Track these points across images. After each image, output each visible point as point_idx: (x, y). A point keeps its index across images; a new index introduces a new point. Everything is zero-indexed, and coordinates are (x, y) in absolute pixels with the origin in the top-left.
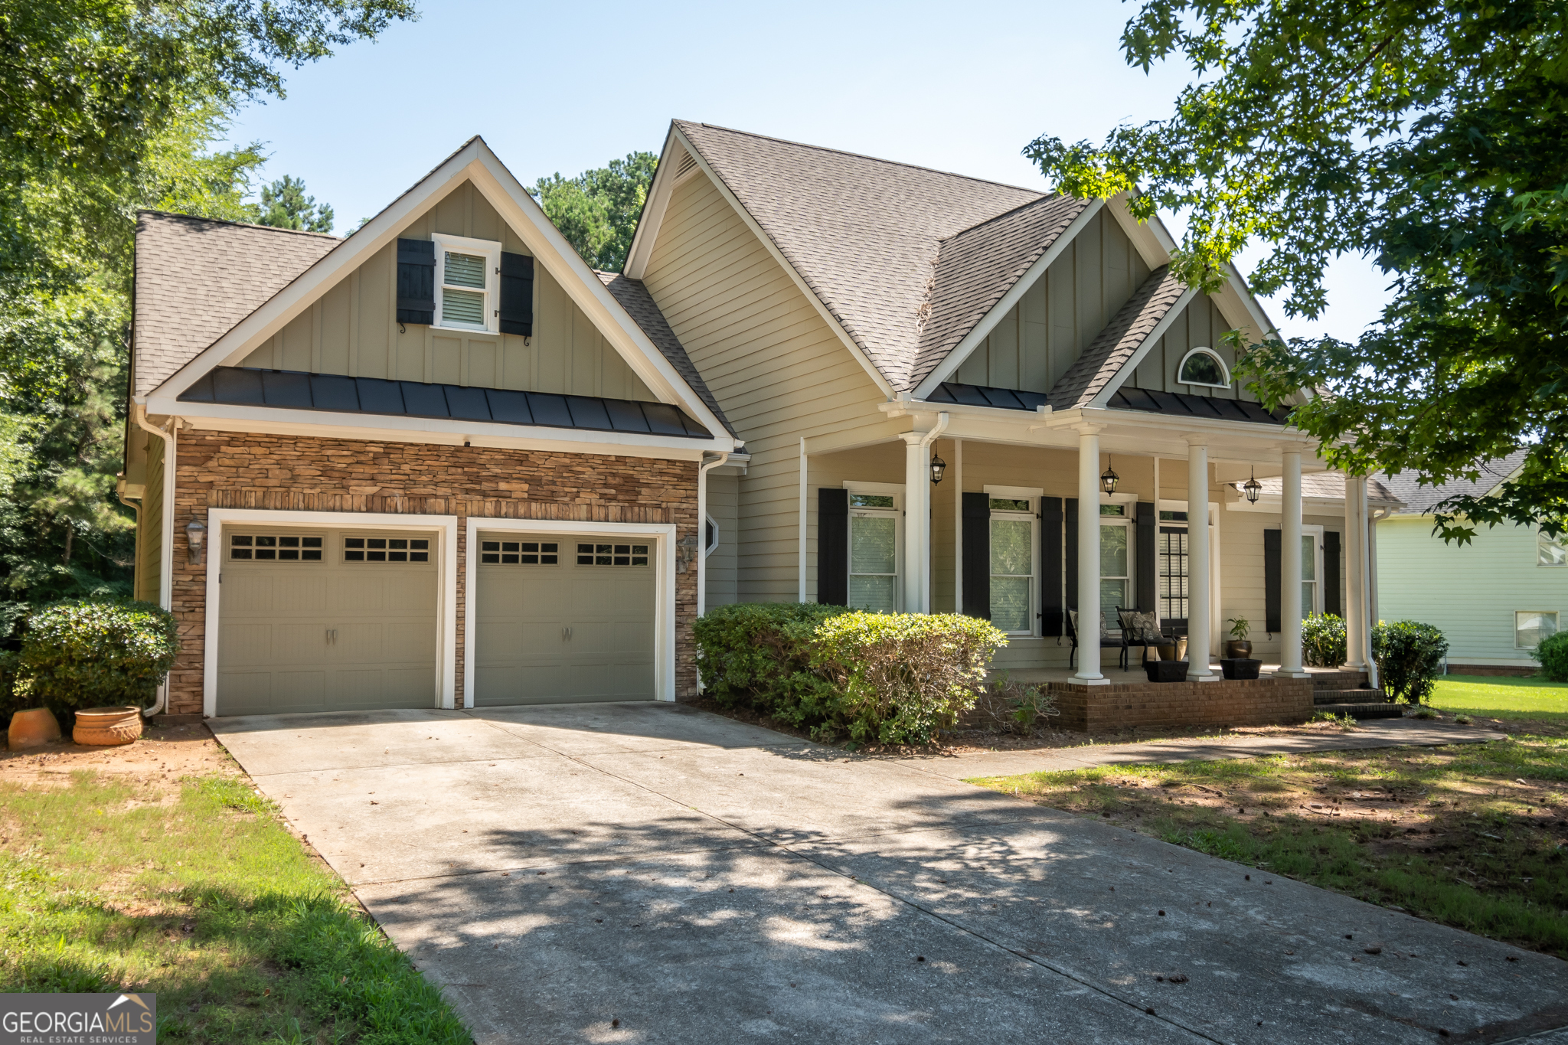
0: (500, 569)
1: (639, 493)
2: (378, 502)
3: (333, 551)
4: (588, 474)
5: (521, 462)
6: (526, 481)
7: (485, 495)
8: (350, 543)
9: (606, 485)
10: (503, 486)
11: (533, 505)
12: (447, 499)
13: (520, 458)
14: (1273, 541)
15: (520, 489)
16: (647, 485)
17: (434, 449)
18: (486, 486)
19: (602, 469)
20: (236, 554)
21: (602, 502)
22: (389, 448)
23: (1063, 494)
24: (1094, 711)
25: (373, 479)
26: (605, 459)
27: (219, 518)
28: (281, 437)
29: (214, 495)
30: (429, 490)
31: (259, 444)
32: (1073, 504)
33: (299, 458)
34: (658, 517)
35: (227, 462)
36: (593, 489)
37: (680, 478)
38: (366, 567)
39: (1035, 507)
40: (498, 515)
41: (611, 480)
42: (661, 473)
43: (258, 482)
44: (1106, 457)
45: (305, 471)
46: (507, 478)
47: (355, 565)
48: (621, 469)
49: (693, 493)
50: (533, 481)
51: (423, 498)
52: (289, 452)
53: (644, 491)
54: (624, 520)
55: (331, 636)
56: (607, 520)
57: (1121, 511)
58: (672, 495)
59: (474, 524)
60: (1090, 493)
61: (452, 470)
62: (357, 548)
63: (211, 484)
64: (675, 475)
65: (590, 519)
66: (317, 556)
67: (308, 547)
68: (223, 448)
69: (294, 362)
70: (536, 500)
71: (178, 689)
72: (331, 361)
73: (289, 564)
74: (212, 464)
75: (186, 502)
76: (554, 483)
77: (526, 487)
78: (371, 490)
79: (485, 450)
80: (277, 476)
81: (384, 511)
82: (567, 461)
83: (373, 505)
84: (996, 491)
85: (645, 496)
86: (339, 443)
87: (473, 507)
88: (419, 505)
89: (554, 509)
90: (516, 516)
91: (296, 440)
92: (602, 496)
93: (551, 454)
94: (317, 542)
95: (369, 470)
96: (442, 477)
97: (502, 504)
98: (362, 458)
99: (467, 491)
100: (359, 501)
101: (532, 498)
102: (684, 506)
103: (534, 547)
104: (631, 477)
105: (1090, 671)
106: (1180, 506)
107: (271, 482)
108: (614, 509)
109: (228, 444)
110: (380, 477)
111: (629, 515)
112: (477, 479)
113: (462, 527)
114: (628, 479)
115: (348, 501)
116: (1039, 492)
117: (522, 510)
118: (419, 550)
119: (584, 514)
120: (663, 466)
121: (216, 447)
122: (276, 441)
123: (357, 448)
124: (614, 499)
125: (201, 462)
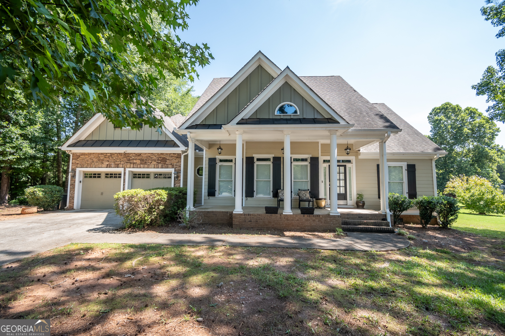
0: (137, 179)
1: (167, 161)
2: (109, 166)
3: (103, 176)
4: (154, 158)
5: (139, 156)
6: (140, 160)
7: (131, 163)
8: (106, 174)
9: (158, 160)
10: (135, 161)
11: (141, 165)
12: (123, 164)
13: (140, 155)
15: (138, 162)
16: (169, 160)
17: (121, 154)
18: (131, 161)
19: (157, 156)
20: (85, 177)
21: (157, 164)
22: (112, 154)
23: (282, 156)
24: (236, 222)
25: (108, 161)
26: (158, 154)
27: (78, 170)
28: (91, 153)
29: (78, 165)
30: (119, 163)
31: (87, 155)
33: (94, 157)
34: (171, 167)
35: (81, 159)
36: (155, 161)
37: (177, 157)
38: (109, 179)
39: (272, 160)
40: (133, 168)
41: (159, 159)
42: (172, 157)
43: (86, 162)
45: (95, 160)
46: (136, 159)
47: (107, 179)
48: (162, 156)
49: (180, 161)
50: (142, 160)
52: (92, 156)
53: (168, 161)
54: (162, 168)
55: (102, 194)
56: (158, 168)
57: (304, 160)
58: (174, 162)
59: (128, 170)
61: (124, 158)
62: (108, 175)
63: (78, 163)
64: (175, 157)
65: (154, 168)
66: (100, 177)
67: (97, 176)
68: (81, 156)
69: (95, 138)
70: (142, 164)
71: (70, 203)
72: (102, 138)
73: (95, 179)
74: (78, 159)
75: (73, 167)
76: (146, 160)
77: (140, 161)
78: (108, 163)
79: (131, 153)
80: (90, 161)
81: (110, 168)
82: (150, 155)
84: (256, 156)
85: (168, 162)
86: (102, 154)
87: (128, 166)
88: (117, 166)
89: (146, 166)
90: (138, 168)
91: (94, 154)
92: (157, 162)
93: (146, 154)
94: (100, 174)
95: (108, 159)
96: (122, 160)
97: (135, 165)
98: (106, 157)
99: (127, 163)
100: (105, 166)
101: (141, 164)
102: (177, 164)
104: (165, 158)
107: (88, 162)
108: (160, 165)
109: (81, 155)
110: (109, 160)
111: (164, 167)
112: (129, 160)
113: (125, 170)
114: (163, 158)
115: (103, 166)
116: (273, 156)
117: (139, 166)
118: (120, 175)
119: (153, 167)
120: (172, 155)
121: (79, 156)
122: (90, 154)
123: (105, 154)
124: (160, 163)
125: (76, 159)
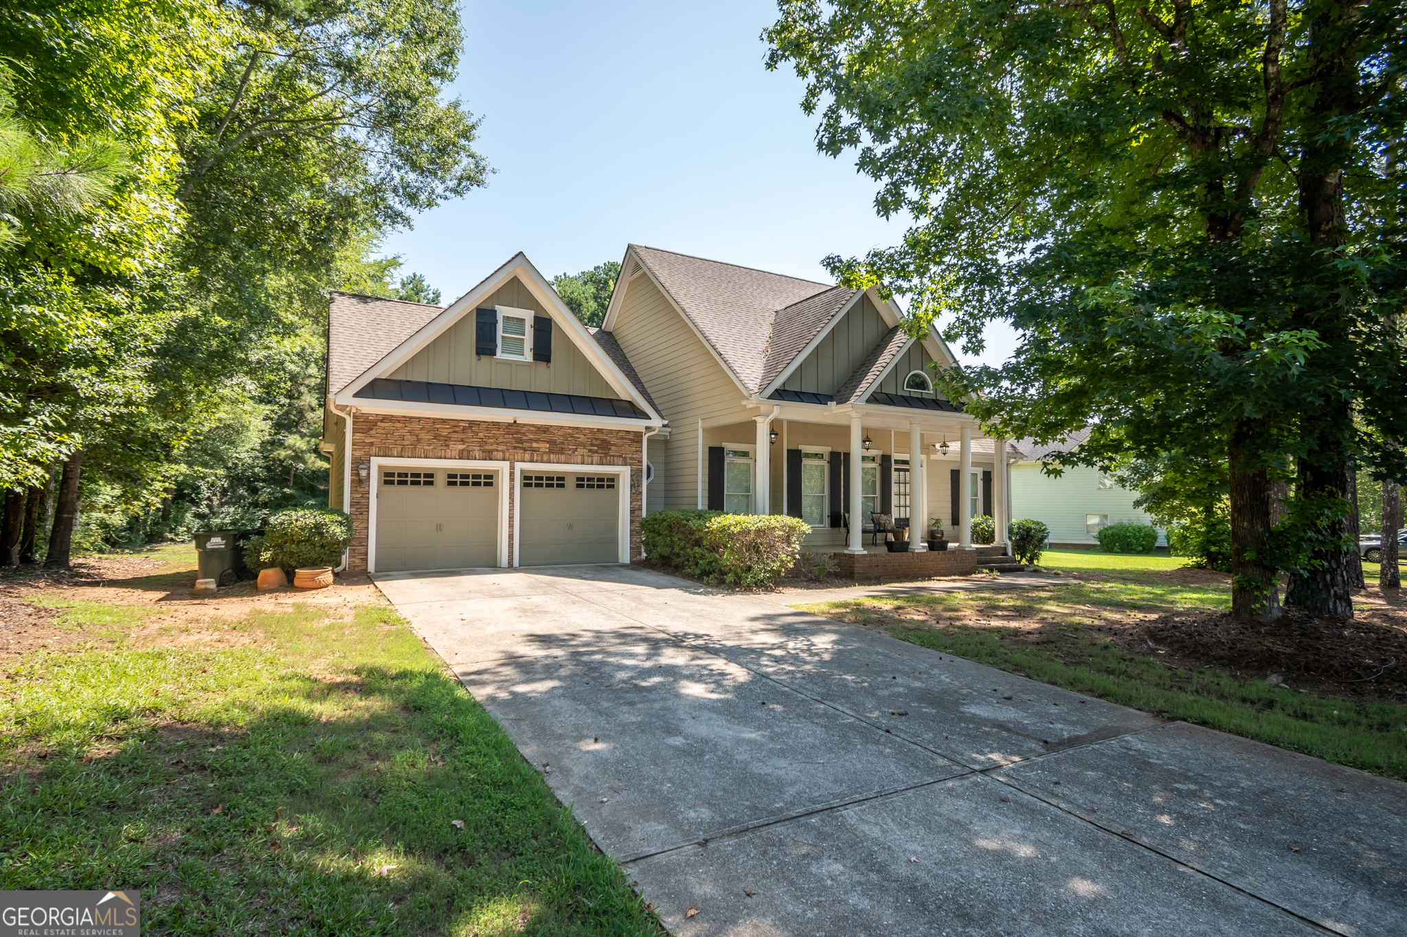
0: (533, 490)
1: (610, 449)
2: (465, 454)
3: (441, 480)
4: (582, 438)
5: (545, 432)
6: (548, 442)
7: (525, 450)
8: (450, 476)
9: (592, 445)
10: (535, 445)
11: (552, 455)
12: (504, 452)
13: (545, 429)
14: (955, 476)
15: (544, 447)
16: (615, 445)
17: (496, 425)
18: (525, 445)
19: (590, 436)
20: (386, 482)
21: (590, 454)
22: (472, 423)
23: (842, 450)
24: (858, 568)
25: (463, 441)
26: (591, 430)
27: (376, 462)
28: (411, 418)
29: (374, 450)
30: (494, 447)
31: (399, 421)
32: (847, 455)
33: (421, 429)
34: (620, 462)
35: (381, 431)
36: (585, 447)
37: (633, 441)
38: (458, 489)
39: (827, 457)
40: (532, 461)
41: (594, 442)
42: (623, 438)
43: (398, 443)
44: (865, 430)
45: (423, 436)
46: (537, 441)
47: (453, 488)
48: (600, 436)
49: (640, 449)
50: (552, 442)
51: (491, 452)
52: (416, 426)
53: (613, 448)
54: (601, 464)
55: (439, 527)
56: (592, 464)
57: (873, 460)
58: (629, 450)
59: (519, 466)
60: (856, 449)
61: (507, 436)
62: (454, 479)
63: (372, 444)
64: (630, 439)
65: (583, 463)
66: (431, 483)
67: (428, 479)
68: (379, 424)
69: (419, 376)
70: (553, 453)
71: (353, 557)
72: (438, 376)
73: (414, 487)
74: (372, 432)
75: (358, 454)
76: (563, 443)
77: (548, 445)
78: (462, 447)
79: (525, 425)
80: (409, 439)
81: (469, 459)
82: (571, 431)
83: (463, 456)
84: (806, 449)
85: (613, 451)
86: (444, 421)
87: (518, 457)
88: (488, 456)
89: (563, 457)
90: (542, 462)
91: (420, 419)
92: (590, 451)
93: (562, 427)
94: (431, 476)
95: (460, 436)
96: (501, 440)
97: (534, 455)
98: (457, 429)
99: (515, 448)
100: (455, 453)
101: (551, 452)
102: (635, 456)
103: (552, 479)
104: (606, 440)
105: (856, 547)
106: (905, 457)
107: (406, 443)
108: (596, 458)
109: (382, 421)
110: (466, 440)
111: (605, 461)
112: (520, 441)
113: (512, 468)
114: (604, 441)
115: (449, 454)
116: (829, 449)
117: (545, 458)
118: (488, 480)
119: (579, 460)
120: (623, 434)
121: (374, 423)
122: (410, 419)
123: (454, 423)
124: (596, 452)
125: (366, 431)
